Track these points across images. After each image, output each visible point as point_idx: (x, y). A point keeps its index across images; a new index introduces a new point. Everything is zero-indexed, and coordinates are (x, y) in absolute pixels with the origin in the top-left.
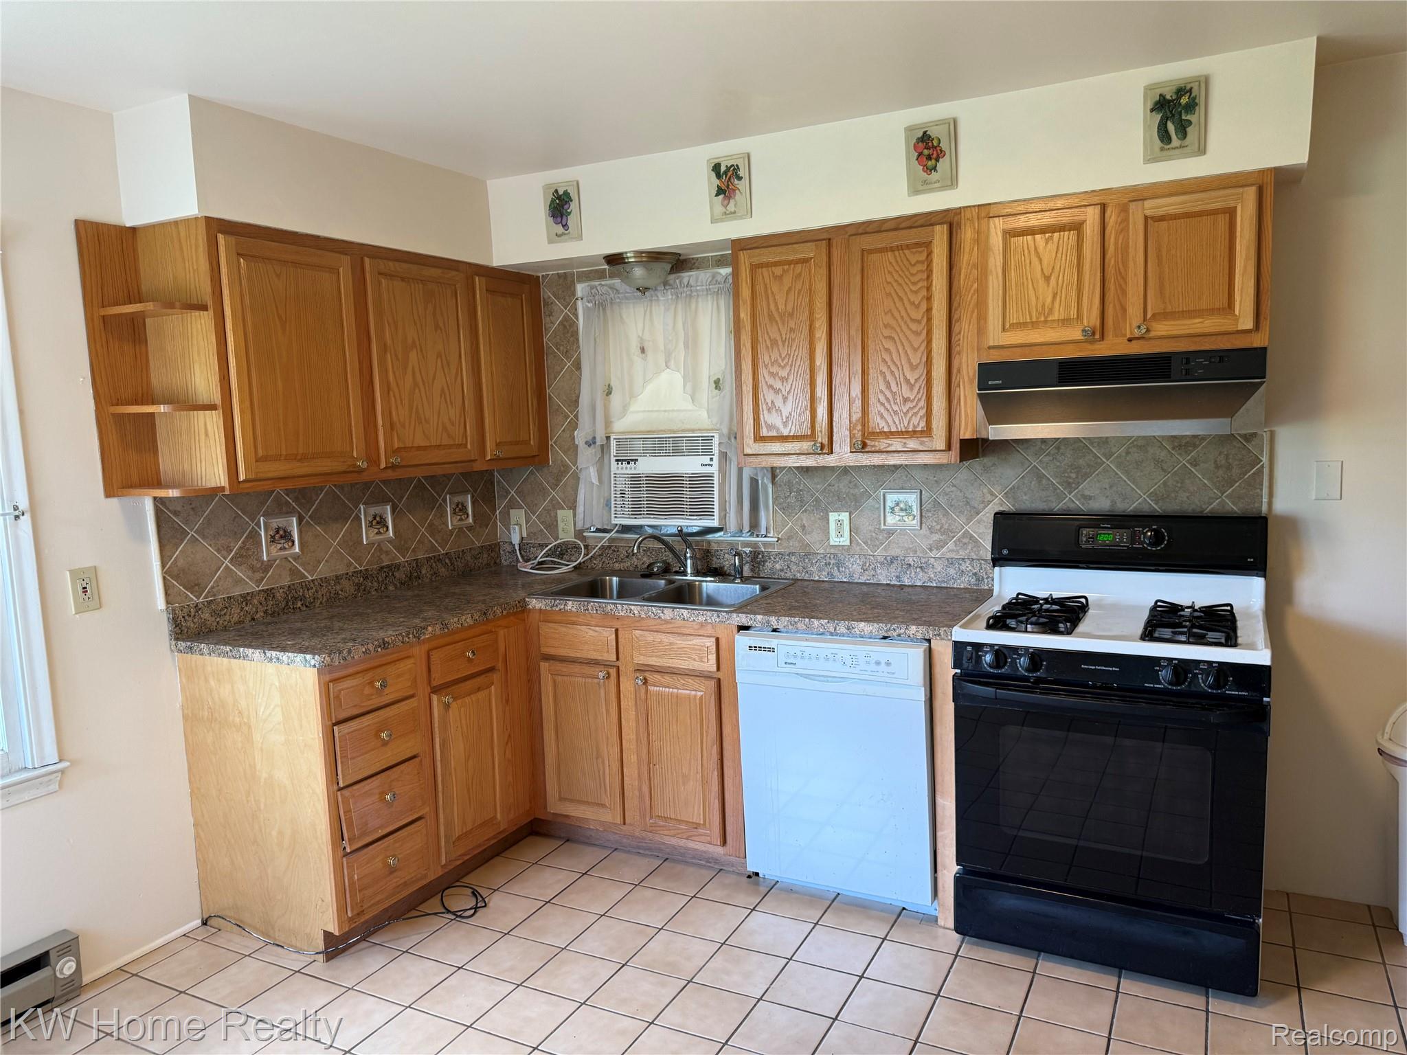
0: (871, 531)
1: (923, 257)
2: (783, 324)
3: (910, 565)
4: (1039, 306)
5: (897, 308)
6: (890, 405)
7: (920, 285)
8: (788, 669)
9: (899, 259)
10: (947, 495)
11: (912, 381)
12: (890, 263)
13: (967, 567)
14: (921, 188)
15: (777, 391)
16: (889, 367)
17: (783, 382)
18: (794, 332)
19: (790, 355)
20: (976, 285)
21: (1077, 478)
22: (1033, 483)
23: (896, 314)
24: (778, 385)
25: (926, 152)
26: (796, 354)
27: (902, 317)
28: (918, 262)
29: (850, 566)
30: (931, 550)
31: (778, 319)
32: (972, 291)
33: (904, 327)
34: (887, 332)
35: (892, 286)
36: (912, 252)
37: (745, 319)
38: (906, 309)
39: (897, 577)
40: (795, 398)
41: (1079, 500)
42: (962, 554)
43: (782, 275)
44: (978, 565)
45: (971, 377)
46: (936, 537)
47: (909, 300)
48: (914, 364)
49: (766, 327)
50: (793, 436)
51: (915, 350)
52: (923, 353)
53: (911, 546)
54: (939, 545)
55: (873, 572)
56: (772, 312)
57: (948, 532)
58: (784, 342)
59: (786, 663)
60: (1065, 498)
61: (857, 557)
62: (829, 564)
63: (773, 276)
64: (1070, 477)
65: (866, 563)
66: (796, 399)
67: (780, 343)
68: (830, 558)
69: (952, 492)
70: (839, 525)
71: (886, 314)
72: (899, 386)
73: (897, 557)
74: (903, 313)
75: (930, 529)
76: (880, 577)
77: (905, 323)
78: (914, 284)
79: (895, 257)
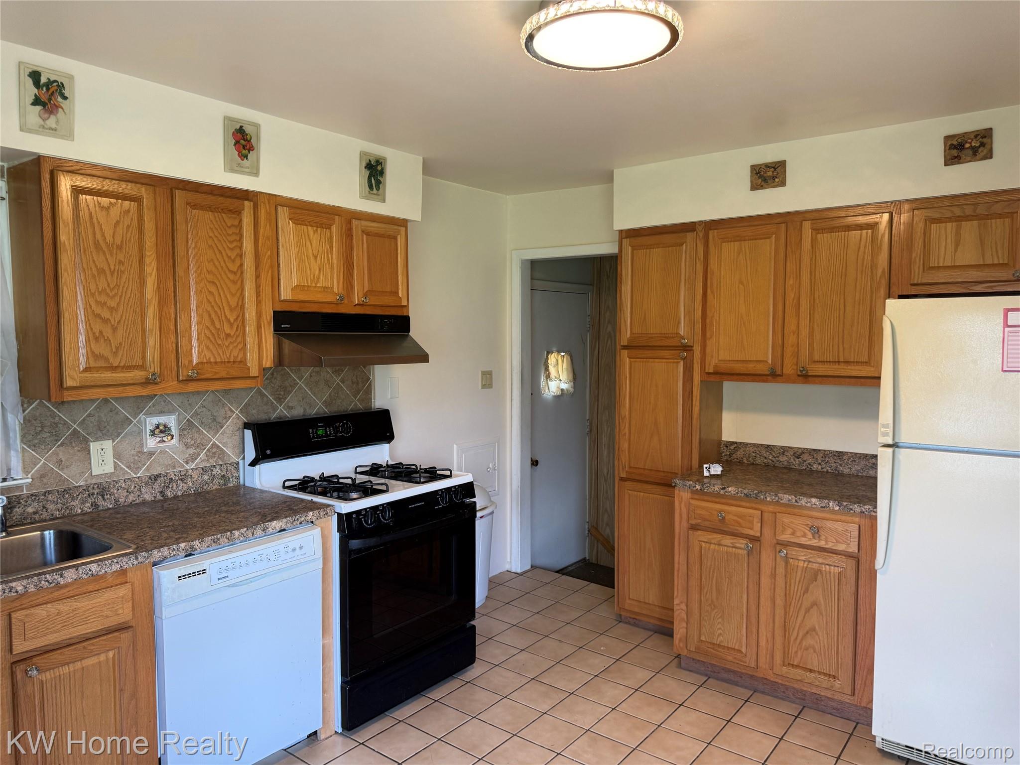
0: (133, 455)
1: (236, 223)
2: (111, 254)
3: (172, 479)
4: (312, 276)
5: (218, 260)
6: (215, 338)
7: (235, 244)
8: (222, 584)
9: (217, 219)
10: (198, 414)
11: (232, 320)
12: (211, 221)
13: (217, 471)
14: (236, 168)
15: (106, 321)
16: (213, 307)
17: (112, 312)
18: (123, 264)
19: (119, 286)
20: (269, 253)
21: (284, 394)
22: (258, 400)
23: (217, 263)
24: (106, 314)
25: (242, 142)
26: (126, 286)
27: (222, 267)
28: (233, 225)
29: (116, 491)
30: (187, 463)
31: (106, 250)
32: (267, 256)
33: (224, 277)
34: (210, 277)
35: (213, 240)
36: (228, 216)
37: (66, 243)
38: (224, 261)
39: (161, 492)
40: (125, 328)
41: (286, 410)
42: (212, 462)
43: (109, 207)
44: (225, 468)
45: (269, 321)
46: (191, 451)
47: (227, 255)
48: (233, 307)
49: (92, 255)
50: (124, 366)
51: (233, 295)
52: (239, 299)
53: (170, 463)
54: (193, 458)
55: (138, 493)
56: (98, 241)
57: (200, 446)
58: (112, 273)
59: (219, 579)
60: (278, 409)
61: (123, 481)
62: (93, 494)
63: (99, 207)
64: (280, 394)
65: (131, 486)
66: (127, 329)
67: (108, 272)
68: (93, 488)
69: (202, 412)
70: (103, 454)
71: (209, 262)
72: (222, 323)
73: (160, 474)
74: (223, 264)
75: (186, 445)
76: (145, 496)
77: (225, 272)
78: (231, 242)
79: (215, 217)
